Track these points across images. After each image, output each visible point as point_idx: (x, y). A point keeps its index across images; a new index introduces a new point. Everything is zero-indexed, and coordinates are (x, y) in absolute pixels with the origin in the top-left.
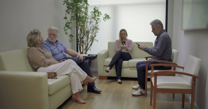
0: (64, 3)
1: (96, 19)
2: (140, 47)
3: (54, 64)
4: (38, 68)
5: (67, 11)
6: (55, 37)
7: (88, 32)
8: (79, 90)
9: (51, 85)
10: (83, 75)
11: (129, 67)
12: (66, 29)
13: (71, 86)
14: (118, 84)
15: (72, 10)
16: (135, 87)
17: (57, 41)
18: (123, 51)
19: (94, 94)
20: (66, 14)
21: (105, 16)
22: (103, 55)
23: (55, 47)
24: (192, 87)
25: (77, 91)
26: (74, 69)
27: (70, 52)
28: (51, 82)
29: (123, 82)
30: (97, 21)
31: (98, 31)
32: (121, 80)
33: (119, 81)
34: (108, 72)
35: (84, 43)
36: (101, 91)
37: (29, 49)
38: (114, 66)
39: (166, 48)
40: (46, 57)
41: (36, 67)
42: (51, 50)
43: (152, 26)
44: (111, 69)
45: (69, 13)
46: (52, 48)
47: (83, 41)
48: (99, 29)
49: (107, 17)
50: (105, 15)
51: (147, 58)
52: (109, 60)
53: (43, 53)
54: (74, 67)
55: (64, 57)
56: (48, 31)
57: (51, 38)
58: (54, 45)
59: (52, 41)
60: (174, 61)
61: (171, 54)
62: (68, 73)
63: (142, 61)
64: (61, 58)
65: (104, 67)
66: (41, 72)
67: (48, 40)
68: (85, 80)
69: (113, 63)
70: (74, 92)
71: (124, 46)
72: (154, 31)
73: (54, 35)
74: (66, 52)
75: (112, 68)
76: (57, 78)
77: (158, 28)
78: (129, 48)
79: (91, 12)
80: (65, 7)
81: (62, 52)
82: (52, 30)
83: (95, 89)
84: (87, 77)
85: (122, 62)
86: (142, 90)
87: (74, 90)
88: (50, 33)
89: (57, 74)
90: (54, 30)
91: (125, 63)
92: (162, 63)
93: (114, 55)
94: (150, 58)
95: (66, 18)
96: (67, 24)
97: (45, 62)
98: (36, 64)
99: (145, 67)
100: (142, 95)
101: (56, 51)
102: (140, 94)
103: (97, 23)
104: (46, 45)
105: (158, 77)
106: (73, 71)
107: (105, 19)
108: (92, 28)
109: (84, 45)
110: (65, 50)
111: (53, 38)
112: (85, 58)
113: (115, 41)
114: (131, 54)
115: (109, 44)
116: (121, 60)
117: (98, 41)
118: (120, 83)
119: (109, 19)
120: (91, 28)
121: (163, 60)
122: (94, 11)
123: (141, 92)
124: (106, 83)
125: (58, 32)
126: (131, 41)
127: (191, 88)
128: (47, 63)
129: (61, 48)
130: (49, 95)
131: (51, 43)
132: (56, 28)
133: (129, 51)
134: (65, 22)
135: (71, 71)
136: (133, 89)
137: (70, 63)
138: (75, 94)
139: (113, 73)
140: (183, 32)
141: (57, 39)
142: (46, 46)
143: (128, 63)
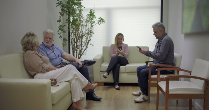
0: (58, 5)
1: (92, 23)
2: (142, 51)
3: (53, 69)
4: (35, 74)
5: (61, 13)
6: (52, 41)
7: (83, 36)
8: (80, 97)
9: (54, 94)
10: (84, 82)
11: (126, 72)
12: (60, 32)
13: (71, 93)
14: (116, 90)
15: (66, 12)
16: (135, 93)
17: (53, 45)
18: (120, 55)
19: (93, 101)
20: (60, 17)
21: (99, 20)
22: (100, 60)
23: (51, 51)
24: (205, 92)
25: (79, 99)
26: (75, 75)
27: (67, 57)
28: (54, 90)
29: (122, 88)
30: (92, 25)
31: (93, 35)
32: (119, 86)
33: (117, 87)
34: (105, 77)
35: (78, 47)
36: (101, 99)
37: (24, 53)
38: (112, 72)
39: (168, 52)
40: (44, 62)
41: (32, 73)
42: (47, 54)
43: (154, 29)
44: (108, 75)
45: (63, 15)
46: (48, 53)
47: (77, 46)
48: (93, 33)
49: (101, 21)
50: (99, 18)
51: (147, 63)
52: (106, 65)
53: (41, 57)
54: (75, 73)
55: (61, 62)
56: (43, 34)
57: (47, 42)
58: (50, 49)
59: (48, 45)
60: (177, 66)
61: (174, 58)
62: (68, 79)
63: (143, 66)
64: (58, 63)
65: (101, 72)
66: (39, 78)
67: (43, 44)
68: (86, 87)
69: (110, 68)
70: (75, 100)
71: (121, 52)
72: (156, 33)
73: (50, 38)
74: (62, 57)
75: (110, 73)
76: (58, 86)
77: (160, 31)
78: (125, 53)
79: (87, 15)
80: (59, 9)
81: (59, 57)
82: (47, 33)
83: (95, 96)
84: (88, 84)
85: (120, 67)
86: (144, 96)
87: (74, 98)
88: (46, 37)
89: (57, 81)
90: (50, 33)
91: (122, 68)
92: (165, 67)
93: (110, 60)
94: (151, 63)
95: (59, 21)
96: (60, 27)
97: (43, 67)
98: (33, 70)
99: (148, 71)
100: (145, 101)
101: (52, 55)
102: (142, 100)
103: (92, 26)
104: (42, 49)
105: (170, 82)
106: (74, 77)
107: (99, 23)
108: (87, 32)
109: (78, 50)
110: (61, 54)
111: (49, 42)
112: (84, 63)
113: (110, 45)
114: (127, 59)
115: (104, 48)
116: (119, 65)
117: (93, 46)
118: (118, 89)
119: (104, 23)
120: (85, 32)
121: (166, 64)
122: (90, 14)
123: (144, 98)
124: (104, 90)
125: (55, 36)
126: (126, 45)
127: (203, 93)
128: (46, 69)
129: (58, 53)
130: (53, 105)
131: (47, 47)
132: (52, 31)
133: (125, 56)
134: (58, 25)
135: (72, 78)
136: (134, 95)
137: (70, 69)
138: (75, 102)
139: (110, 79)
140: (183, 36)
141: (53, 43)
142: (42, 51)
143: (126, 68)
